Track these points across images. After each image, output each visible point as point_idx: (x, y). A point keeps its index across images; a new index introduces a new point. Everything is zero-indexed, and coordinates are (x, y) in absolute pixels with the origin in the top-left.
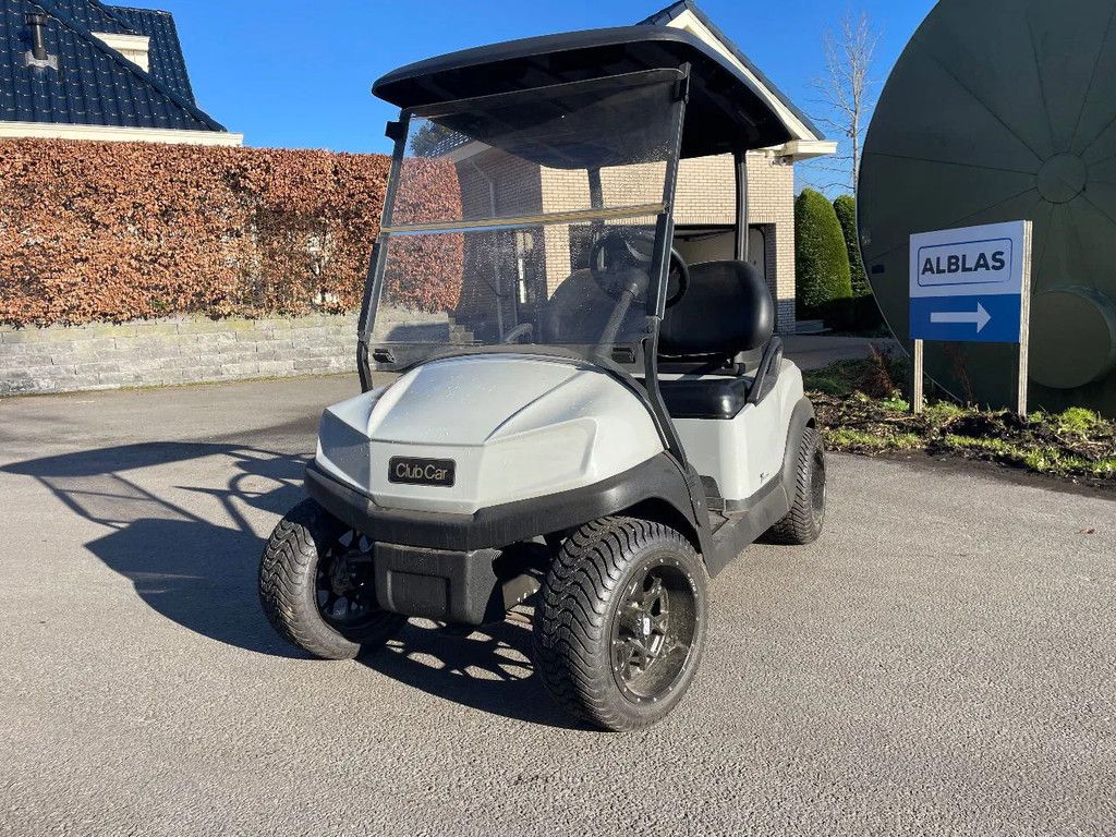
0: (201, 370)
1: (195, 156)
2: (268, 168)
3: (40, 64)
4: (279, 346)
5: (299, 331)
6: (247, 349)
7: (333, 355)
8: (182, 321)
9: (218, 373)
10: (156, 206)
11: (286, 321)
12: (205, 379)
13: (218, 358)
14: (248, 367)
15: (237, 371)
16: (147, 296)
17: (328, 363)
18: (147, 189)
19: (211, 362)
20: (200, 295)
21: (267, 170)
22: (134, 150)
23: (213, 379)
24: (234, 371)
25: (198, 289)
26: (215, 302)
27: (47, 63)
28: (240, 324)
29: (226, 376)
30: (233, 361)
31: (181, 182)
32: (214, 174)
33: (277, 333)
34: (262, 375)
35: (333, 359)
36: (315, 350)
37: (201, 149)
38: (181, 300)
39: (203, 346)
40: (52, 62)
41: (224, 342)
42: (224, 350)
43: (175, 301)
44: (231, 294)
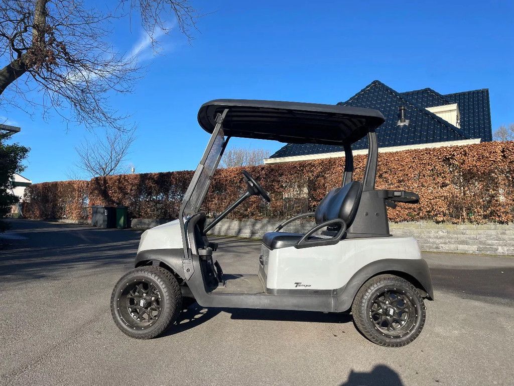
0: (430, 246)
1: (432, 153)
2: (466, 153)
3: (402, 124)
4: (469, 238)
5: (480, 232)
6: (452, 238)
7: (500, 245)
8: (422, 223)
9: (437, 248)
10: (413, 175)
11: (474, 226)
12: (431, 250)
13: (438, 241)
14: (453, 247)
15: (447, 248)
16: (407, 212)
17: (497, 249)
18: (410, 168)
19: (434, 243)
20: (429, 212)
21: (465, 155)
22: (406, 153)
23: (435, 250)
24: (445, 248)
25: (428, 209)
26: (436, 215)
27: (404, 123)
28: (449, 227)
29: (441, 250)
30: (445, 243)
31: (424, 164)
32: (439, 159)
33: (468, 232)
34: (459, 251)
35: (500, 248)
36: (490, 242)
37: (434, 150)
38: (421, 214)
39: (432, 235)
40: (407, 123)
41: (441, 233)
42: (441, 238)
43: (418, 214)
44: (443, 211)
